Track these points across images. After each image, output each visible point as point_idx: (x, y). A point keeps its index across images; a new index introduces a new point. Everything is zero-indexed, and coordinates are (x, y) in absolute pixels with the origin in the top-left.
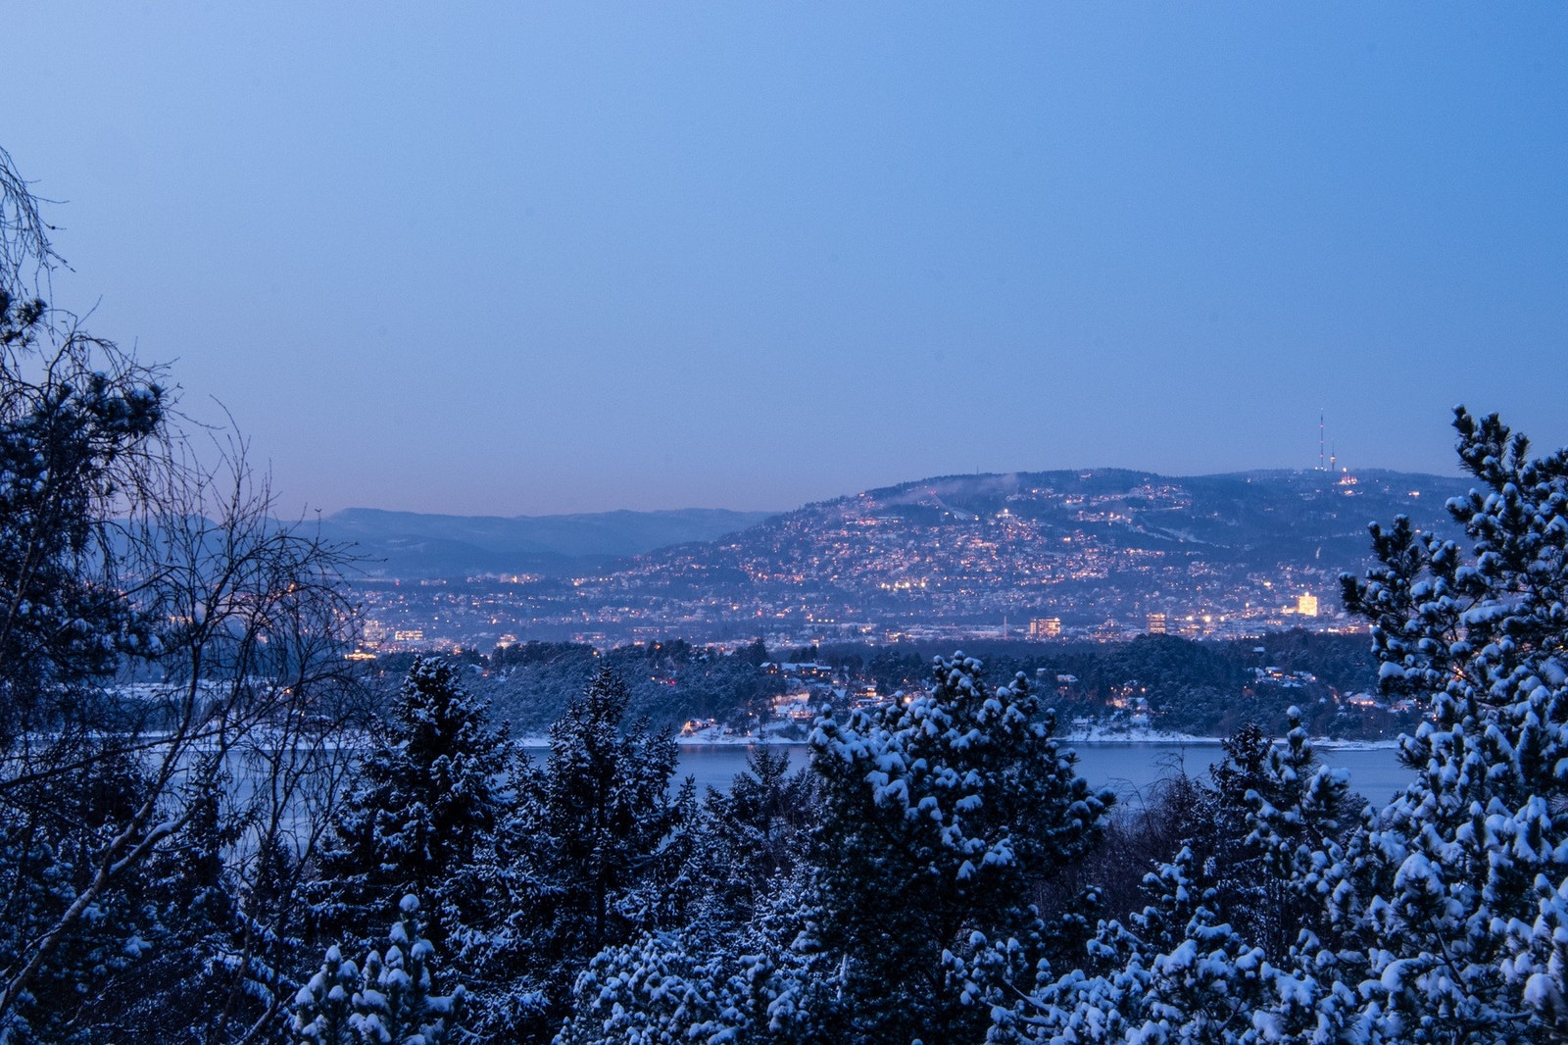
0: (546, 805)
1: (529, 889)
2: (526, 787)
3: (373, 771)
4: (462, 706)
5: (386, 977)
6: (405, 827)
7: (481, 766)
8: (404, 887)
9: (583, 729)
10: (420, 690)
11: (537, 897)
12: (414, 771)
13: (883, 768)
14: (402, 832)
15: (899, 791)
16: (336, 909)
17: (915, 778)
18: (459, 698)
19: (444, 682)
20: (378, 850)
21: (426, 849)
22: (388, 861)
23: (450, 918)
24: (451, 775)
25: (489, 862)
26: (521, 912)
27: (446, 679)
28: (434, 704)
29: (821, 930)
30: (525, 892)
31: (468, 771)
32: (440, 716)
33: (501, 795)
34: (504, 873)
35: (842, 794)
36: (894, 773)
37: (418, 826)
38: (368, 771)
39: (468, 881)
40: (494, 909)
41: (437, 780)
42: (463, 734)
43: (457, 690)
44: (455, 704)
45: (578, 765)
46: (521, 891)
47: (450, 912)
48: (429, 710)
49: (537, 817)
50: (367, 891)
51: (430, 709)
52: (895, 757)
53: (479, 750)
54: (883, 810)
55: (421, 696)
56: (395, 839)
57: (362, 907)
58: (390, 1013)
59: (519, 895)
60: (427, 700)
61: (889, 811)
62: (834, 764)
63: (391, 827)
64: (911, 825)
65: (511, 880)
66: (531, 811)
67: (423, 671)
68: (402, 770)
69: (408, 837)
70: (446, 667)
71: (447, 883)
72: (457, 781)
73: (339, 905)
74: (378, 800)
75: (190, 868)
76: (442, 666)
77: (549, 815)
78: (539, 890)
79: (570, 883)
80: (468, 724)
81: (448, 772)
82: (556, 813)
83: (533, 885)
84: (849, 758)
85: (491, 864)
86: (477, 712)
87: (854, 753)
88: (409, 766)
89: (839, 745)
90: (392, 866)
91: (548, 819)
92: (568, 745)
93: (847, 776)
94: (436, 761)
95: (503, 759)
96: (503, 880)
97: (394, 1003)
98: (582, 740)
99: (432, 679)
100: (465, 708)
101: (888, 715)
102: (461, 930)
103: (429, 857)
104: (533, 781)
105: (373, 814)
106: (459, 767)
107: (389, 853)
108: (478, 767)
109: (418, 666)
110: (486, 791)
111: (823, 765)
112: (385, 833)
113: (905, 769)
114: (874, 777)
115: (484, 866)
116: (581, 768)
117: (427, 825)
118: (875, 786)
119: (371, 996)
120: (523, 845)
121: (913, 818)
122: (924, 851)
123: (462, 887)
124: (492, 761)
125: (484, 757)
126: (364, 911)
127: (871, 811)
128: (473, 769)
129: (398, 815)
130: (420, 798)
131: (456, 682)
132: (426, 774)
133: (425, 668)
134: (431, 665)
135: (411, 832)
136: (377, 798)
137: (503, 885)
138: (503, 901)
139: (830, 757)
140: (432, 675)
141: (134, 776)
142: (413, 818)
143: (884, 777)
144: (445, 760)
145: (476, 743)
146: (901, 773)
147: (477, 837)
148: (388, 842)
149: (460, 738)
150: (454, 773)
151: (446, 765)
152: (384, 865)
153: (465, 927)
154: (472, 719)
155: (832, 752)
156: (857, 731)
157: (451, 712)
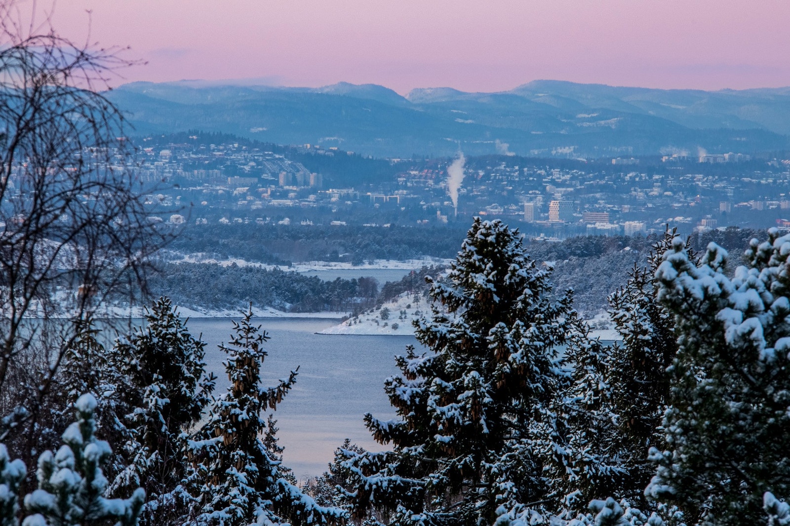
0: (605, 378)
1: (586, 468)
2: (584, 360)
3: (430, 337)
4: (522, 272)
5: (56, 478)
6: (460, 397)
7: (541, 336)
8: (459, 461)
9: (646, 299)
10: (478, 253)
11: (595, 477)
12: (471, 339)
13: (737, 306)
14: (458, 402)
15: (751, 331)
16: (390, 481)
17: (775, 318)
18: (519, 263)
19: (503, 247)
20: (433, 422)
21: (482, 421)
22: (441, 433)
23: (505, 495)
24: (509, 345)
25: (545, 437)
26: (578, 491)
27: (505, 243)
28: (492, 269)
29: (671, 475)
30: (582, 470)
31: (526, 341)
32: (498, 282)
33: (563, 367)
34: (560, 450)
35: (693, 332)
36: (750, 311)
37: (474, 396)
38: (423, 337)
39: (526, 457)
40: (553, 487)
41: (493, 349)
42: (524, 301)
43: (517, 255)
44: (515, 270)
45: (640, 337)
46: (578, 469)
47: (506, 489)
48: (487, 276)
49: (596, 392)
50: (423, 463)
51: (489, 274)
52: (753, 296)
53: (540, 319)
54: (735, 350)
55: (479, 260)
56: (451, 411)
57: (416, 481)
58: (59, 514)
59: (576, 473)
60: (486, 264)
61: (742, 351)
62: (684, 300)
63: (447, 398)
64: (768, 368)
65: (567, 457)
66: (590, 385)
67: (482, 234)
68: (459, 337)
69: (463, 408)
70: (505, 230)
71: (503, 458)
72: (516, 350)
73: (394, 477)
74: (433, 369)
75: (230, 431)
76: (501, 230)
77: (608, 389)
78: (597, 469)
79: (631, 464)
80: (527, 291)
81: (506, 341)
82: (616, 388)
83: (590, 463)
84: (698, 294)
85: (546, 439)
86: (538, 279)
87: (705, 290)
88: (465, 333)
89: (688, 280)
90: (447, 438)
91: (608, 394)
92: (628, 315)
93: (699, 314)
94: (493, 329)
95: (565, 329)
96: (559, 456)
97: (63, 505)
98: (644, 310)
99: (491, 244)
100: (525, 274)
101: (759, 253)
102: (518, 508)
103: (486, 430)
104: (591, 353)
105: (428, 383)
106: (517, 336)
107: (444, 424)
108: (537, 336)
109: (476, 229)
110: (547, 363)
111: (671, 300)
112: (440, 403)
113: (762, 307)
114: (725, 314)
115: (539, 442)
116: (643, 341)
117: (483, 396)
118: (727, 324)
119: (40, 497)
120: (581, 421)
121: (770, 359)
122: (782, 395)
123: (519, 462)
124: (553, 331)
125: (544, 327)
126: (419, 485)
127: (723, 350)
128: (532, 339)
129: (454, 385)
130: (477, 367)
131: (517, 247)
132: (484, 343)
133: (483, 231)
134: (490, 228)
135: (467, 403)
136: (433, 366)
137: (559, 461)
138: (560, 480)
139: (678, 293)
140: (490, 239)
141: (184, 335)
142: (468, 388)
143: (738, 315)
144: (503, 328)
145: (536, 311)
146: (758, 312)
147: (536, 410)
148: (443, 413)
149: (520, 305)
150: (513, 343)
151: (503, 334)
152: (438, 437)
153: (521, 506)
154: (533, 286)
155: (680, 287)
156: (712, 267)
157: (510, 278)
